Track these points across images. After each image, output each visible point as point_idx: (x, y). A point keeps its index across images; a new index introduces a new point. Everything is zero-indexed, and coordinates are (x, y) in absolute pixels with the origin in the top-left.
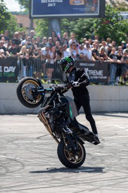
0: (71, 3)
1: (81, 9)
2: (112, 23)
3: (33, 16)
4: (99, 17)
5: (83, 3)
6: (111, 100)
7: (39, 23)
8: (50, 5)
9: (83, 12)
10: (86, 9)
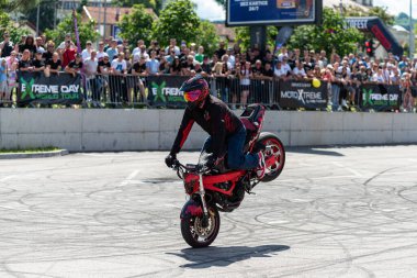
0: (279, 6)
1: (291, 14)
2: (335, 32)
3: (229, 23)
4: (315, 23)
5: (294, 6)
6: (331, 131)
7: (240, 32)
8: (251, 9)
9: (295, 17)
10: (298, 13)
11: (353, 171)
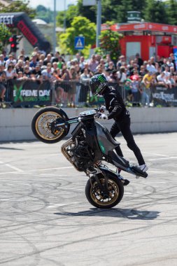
11: (14, 168)
